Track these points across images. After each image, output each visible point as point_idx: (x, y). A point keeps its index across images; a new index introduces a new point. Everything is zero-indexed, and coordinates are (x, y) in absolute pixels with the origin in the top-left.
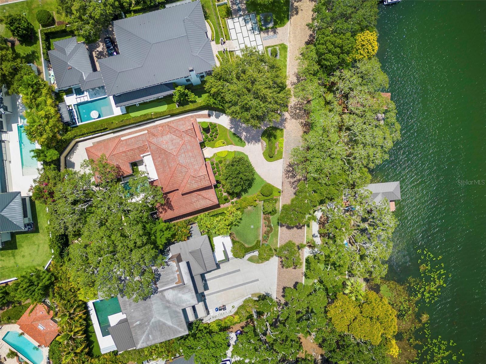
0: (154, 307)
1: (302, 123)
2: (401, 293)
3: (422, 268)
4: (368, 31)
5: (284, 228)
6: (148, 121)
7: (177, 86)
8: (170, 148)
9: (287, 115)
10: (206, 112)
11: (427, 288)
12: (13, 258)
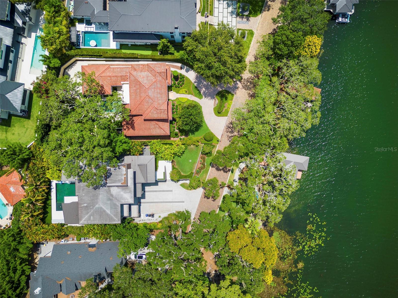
0: (101, 196)
1: (249, 94)
2: (288, 242)
3: (309, 227)
4: (316, 36)
5: (214, 169)
6: (134, 60)
7: (163, 38)
8: (145, 82)
9: (239, 85)
10: (179, 65)
11: (308, 243)
12: (5, 133)
